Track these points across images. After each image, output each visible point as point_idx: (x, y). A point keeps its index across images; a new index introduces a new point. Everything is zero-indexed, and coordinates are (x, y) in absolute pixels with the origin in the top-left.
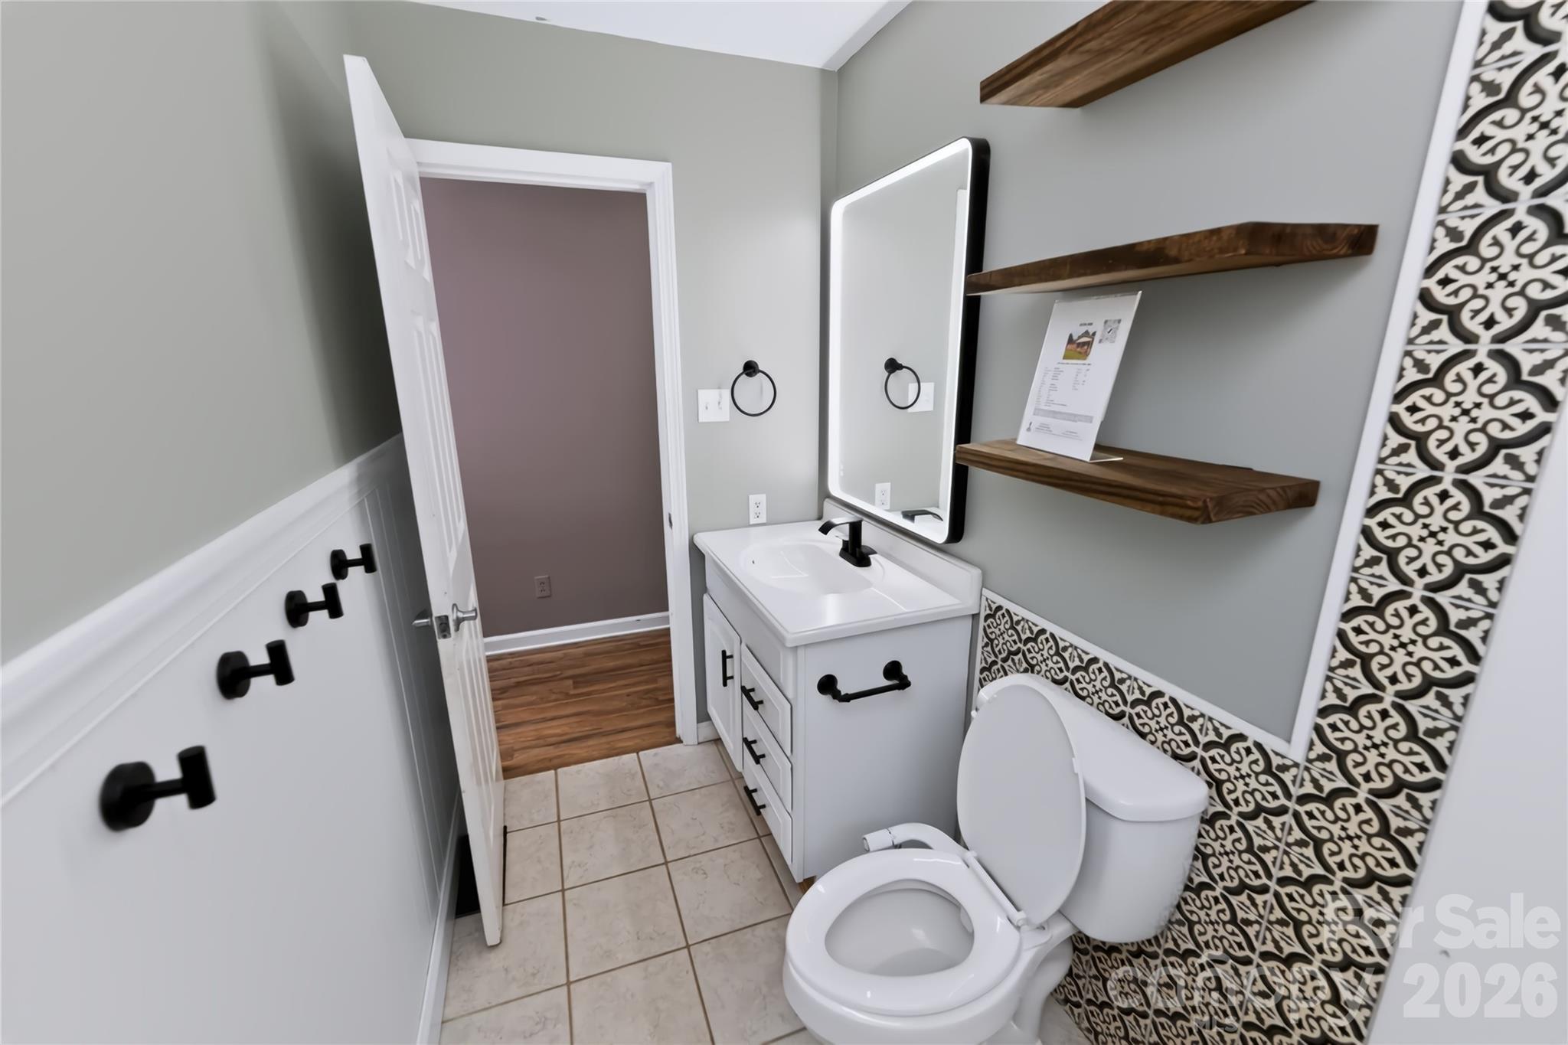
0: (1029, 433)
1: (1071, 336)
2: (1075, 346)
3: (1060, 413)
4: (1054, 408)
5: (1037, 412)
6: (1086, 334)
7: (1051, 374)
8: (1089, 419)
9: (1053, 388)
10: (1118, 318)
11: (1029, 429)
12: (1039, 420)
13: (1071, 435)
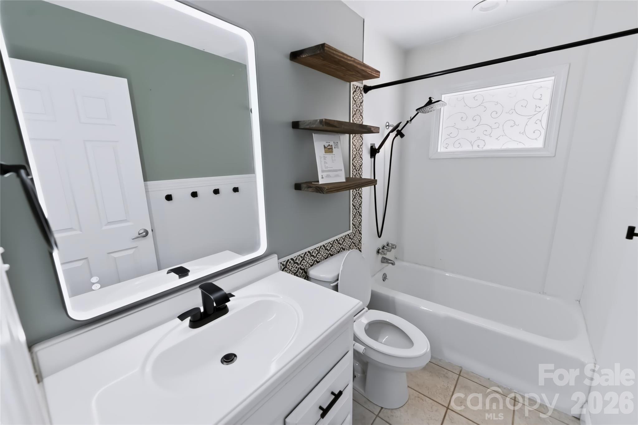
0: (323, 179)
1: (324, 146)
2: (327, 149)
3: (331, 170)
4: (329, 169)
5: (323, 171)
6: (329, 145)
7: (323, 159)
8: (341, 170)
9: (325, 163)
10: (337, 142)
11: (322, 178)
12: (325, 174)
13: (337, 176)
